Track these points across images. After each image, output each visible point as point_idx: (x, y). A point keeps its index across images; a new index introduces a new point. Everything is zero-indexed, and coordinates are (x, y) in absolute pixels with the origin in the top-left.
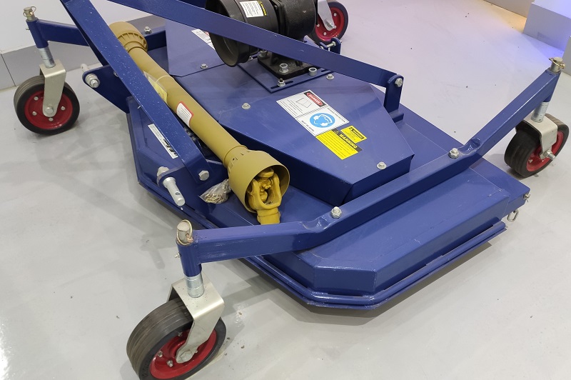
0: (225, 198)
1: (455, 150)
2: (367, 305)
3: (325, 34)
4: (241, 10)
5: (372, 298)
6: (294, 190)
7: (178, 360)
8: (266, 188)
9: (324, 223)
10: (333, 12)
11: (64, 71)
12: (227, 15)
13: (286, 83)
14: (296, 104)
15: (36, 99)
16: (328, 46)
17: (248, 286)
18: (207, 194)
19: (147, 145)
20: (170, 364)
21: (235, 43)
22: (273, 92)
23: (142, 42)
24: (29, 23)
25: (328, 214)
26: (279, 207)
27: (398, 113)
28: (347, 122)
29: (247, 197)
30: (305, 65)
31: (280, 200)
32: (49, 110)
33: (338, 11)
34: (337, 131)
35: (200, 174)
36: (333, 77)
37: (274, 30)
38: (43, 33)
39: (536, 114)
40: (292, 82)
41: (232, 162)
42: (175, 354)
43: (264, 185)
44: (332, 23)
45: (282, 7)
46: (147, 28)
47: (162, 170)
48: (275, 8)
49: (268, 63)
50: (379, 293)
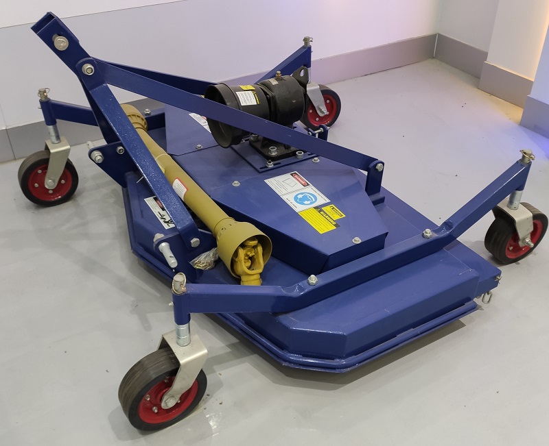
0: (212, 265)
1: (428, 230)
2: (338, 368)
3: (317, 119)
4: (236, 99)
5: (344, 362)
6: (276, 261)
7: (163, 405)
8: (250, 255)
9: (301, 289)
10: (326, 99)
11: (68, 147)
12: (225, 103)
13: (274, 165)
14: (283, 183)
15: (40, 171)
16: (316, 132)
17: (229, 350)
18: (196, 260)
19: (142, 217)
20: (155, 410)
21: (229, 127)
22: (262, 172)
23: (143, 123)
24: (42, 103)
25: (305, 281)
26: (261, 274)
27: (379, 196)
28: (328, 201)
29: (233, 262)
30: (293, 149)
31: (263, 267)
32: (50, 183)
33: (331, 98)
34: (319, 208)
35: (192, 241)
36: (319, 161)
37: (265, 117)
38: (54, 112)
39: (511, 202)
40: (279, 163)
41: (221, 231)
42: (161, 400)
43: (249, 253)
44: (324, 109)
45: (273, 97)
46: (147, 110)
47: (158, 236)
48: (267, 97)
49: (258, 145)
50: (350, 358)
